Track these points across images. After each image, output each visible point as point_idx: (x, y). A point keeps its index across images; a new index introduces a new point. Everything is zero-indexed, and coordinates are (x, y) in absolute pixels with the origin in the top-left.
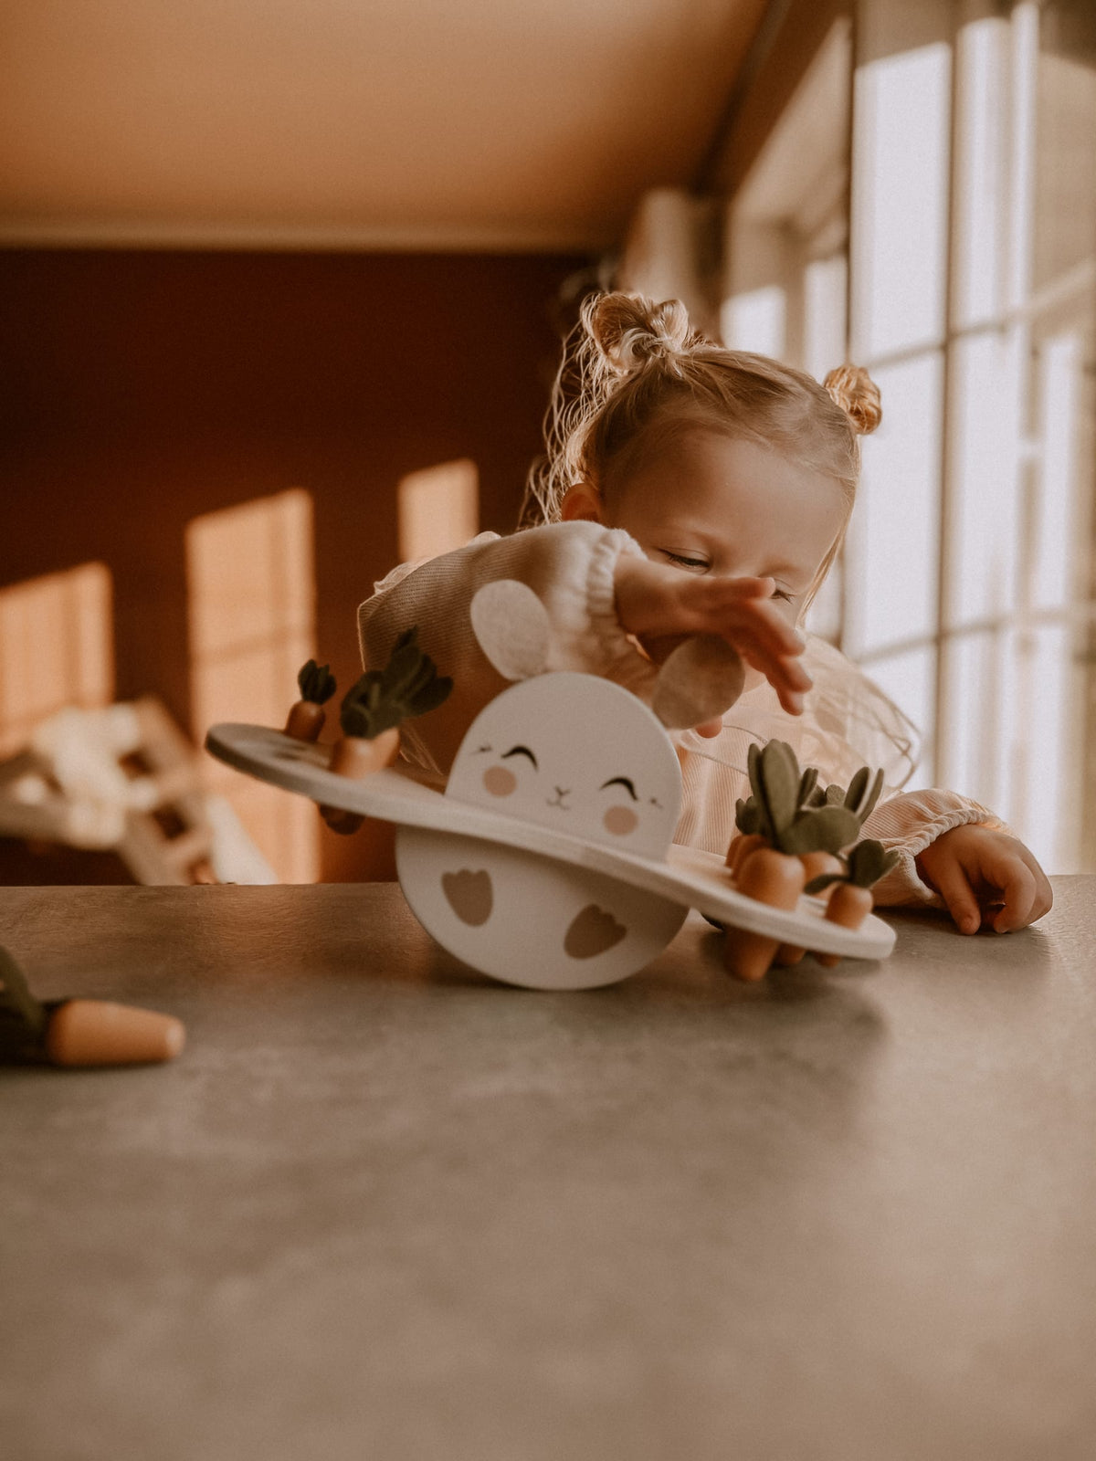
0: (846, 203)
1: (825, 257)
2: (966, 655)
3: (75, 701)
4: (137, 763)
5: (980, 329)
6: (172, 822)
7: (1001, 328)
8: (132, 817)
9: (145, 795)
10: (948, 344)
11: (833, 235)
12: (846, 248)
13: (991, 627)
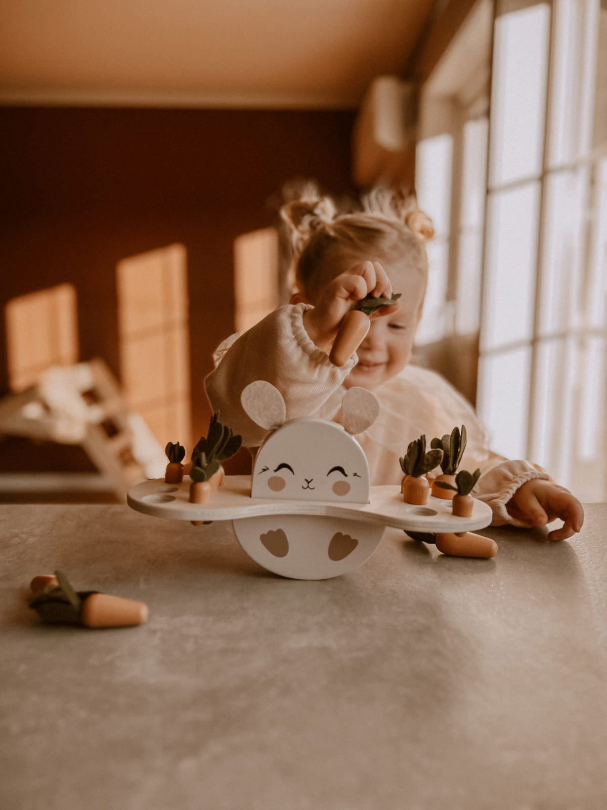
0: (488, 89)
1: (476, 118)
2: (547, 351)
3: (56, 361)
4: (91, 396)
5: (561, 169)
6: (111, 428)
7: (573, 168)
8: (90, 427)
9: (96, 414)
10: (543, 177)
11: (481, 106)
12: (488, 113)
13: (562, 336)
